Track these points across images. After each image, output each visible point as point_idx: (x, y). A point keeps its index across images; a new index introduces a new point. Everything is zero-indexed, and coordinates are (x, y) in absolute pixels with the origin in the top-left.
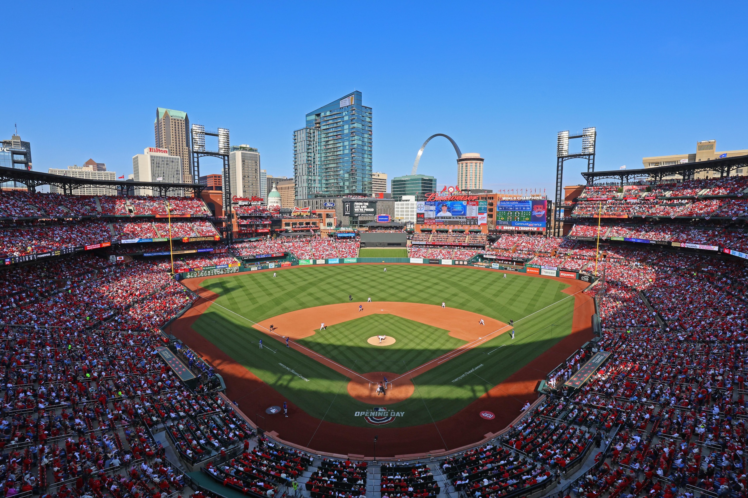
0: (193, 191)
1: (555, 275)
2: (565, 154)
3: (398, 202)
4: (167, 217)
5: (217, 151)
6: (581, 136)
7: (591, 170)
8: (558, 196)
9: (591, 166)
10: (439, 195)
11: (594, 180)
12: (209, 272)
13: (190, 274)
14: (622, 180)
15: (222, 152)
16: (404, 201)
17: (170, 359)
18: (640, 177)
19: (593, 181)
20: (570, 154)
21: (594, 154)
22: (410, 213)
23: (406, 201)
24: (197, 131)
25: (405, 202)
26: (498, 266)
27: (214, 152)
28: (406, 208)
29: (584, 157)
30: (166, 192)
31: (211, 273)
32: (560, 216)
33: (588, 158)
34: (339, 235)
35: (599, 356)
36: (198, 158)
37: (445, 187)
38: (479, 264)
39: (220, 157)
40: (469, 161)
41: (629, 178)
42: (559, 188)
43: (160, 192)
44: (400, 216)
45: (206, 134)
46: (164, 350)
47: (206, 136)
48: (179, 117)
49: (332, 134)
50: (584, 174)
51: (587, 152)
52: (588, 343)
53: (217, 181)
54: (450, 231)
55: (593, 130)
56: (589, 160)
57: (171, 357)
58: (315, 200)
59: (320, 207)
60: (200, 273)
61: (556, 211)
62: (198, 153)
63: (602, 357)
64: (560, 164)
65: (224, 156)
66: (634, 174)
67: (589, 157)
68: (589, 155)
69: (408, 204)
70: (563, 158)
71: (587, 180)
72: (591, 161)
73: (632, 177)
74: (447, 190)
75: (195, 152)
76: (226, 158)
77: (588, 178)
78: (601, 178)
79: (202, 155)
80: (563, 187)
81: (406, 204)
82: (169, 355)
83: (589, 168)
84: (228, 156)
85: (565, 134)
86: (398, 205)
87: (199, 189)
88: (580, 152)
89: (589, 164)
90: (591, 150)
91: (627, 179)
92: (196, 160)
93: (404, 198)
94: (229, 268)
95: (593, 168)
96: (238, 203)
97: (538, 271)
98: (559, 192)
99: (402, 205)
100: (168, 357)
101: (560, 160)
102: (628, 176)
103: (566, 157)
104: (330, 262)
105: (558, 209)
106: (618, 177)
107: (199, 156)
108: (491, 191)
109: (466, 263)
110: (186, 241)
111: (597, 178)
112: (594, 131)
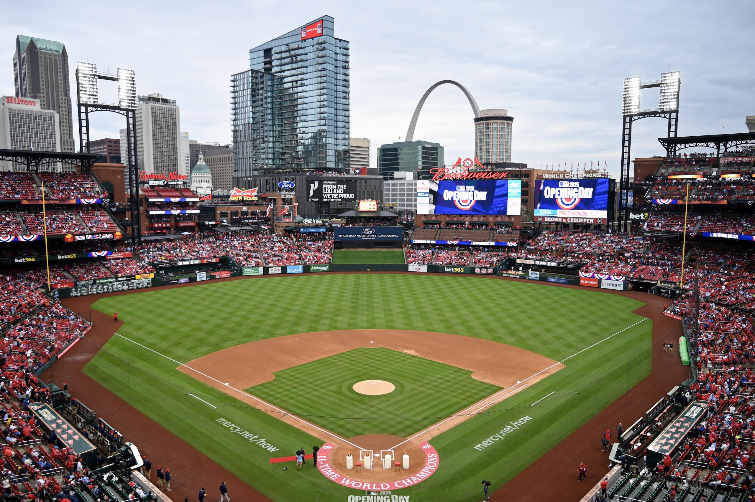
0: (80, 164)
1: (621, 288)
2: (634, 110)
3: (391, 182)
4: (40, 202)
5: (116, 104)
6: (657, 85)
7: (672, 135)
8: (625, 173)
9: (673, 128)
10: (450, 172)
11: (677, 148)
12: (105, 287)
13: (76, 290)
14: (719, 149)
15: (124, 105)
16: (397, 179)
17: (53, 421)
18: (745, 145)
19: (675, 151)
20: (642, 110)
21: (677, 112)
22: (405, 198)
23: (401, 179)
24: (86, 72)
25: (398, 182)
26: (538, 276)
27: (111, 104)
28: (401, 190)
29: (663, 115)
30: (37, 165)
31: (108, 288)
32: (627, 202)
33: (668, 116)
34: (302, 230)
35: (694, 407)
36: (87, 113)
37: (460, 160)
38: (509, 272)
39: (122, 112)
40: (491, 121)
41: (728, 146)
42: (626, 161)
43: (28, 165)
44: (391, 202)
45: (101, 77)
46: (43, 408)
47: (99, 80)
48: (53, 51)
49: (290, 79)
50: (663, 141)
51: (667, 107)
52: (676, 388)
53: (113, 148)
54: (467, 223)
55: (676, 76)
56: (670, 119)
57: (54, 418)
58: (265, 178)
59: (271, 189)
60: (92, 288)
61: (621, 193)
62: (86, 106)
63: (699, 409)
64: (627, 126)
65: (127, 111)
66: (736, 140)
67: (670, 116)
68: (670, 112)
69: (403, 184)
70: (631, 116)
71: (667, 149)
72: (673, 122)
73: (733, 144)
74: (462, 164)
75: (83, 105)
76: (131, 114)
77: (669, 146)
78: (687, 145)
79: (94, 109)
80: (632, 158)
81: (401, 185)
82: (52, 416)
83: (669, 132)
84: (133, 111)
85: (635, 83)
86: (389, 185)
87: (89, 162)
88: (657, 108)
89: (670, 126)
90: (672, 105)
91: (726, 148)
92: (83, 116)
93: (397, 175)
94: (137, 281)
95: (676, 131)
96: (148, 183)
97: (596, 283)
98: (625, 167)
99: (393, 185)
100: (49, 419)
101: (628, 120)
102: (726, 144)
103: (635, 115)
104: (289, 271)
105: (624, 191)
106: (711, 144)
107: (89, 110)
108: (525, 166)
109: (490, 271)
110: (70, 240)
111: (682, 147)
112: (678, 77)
